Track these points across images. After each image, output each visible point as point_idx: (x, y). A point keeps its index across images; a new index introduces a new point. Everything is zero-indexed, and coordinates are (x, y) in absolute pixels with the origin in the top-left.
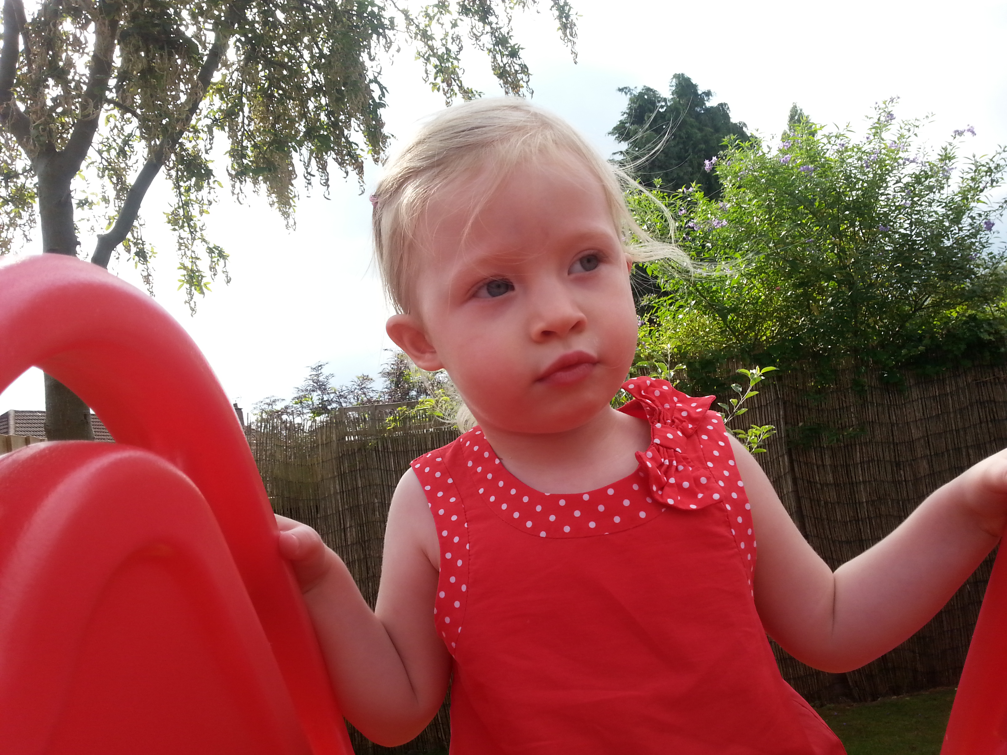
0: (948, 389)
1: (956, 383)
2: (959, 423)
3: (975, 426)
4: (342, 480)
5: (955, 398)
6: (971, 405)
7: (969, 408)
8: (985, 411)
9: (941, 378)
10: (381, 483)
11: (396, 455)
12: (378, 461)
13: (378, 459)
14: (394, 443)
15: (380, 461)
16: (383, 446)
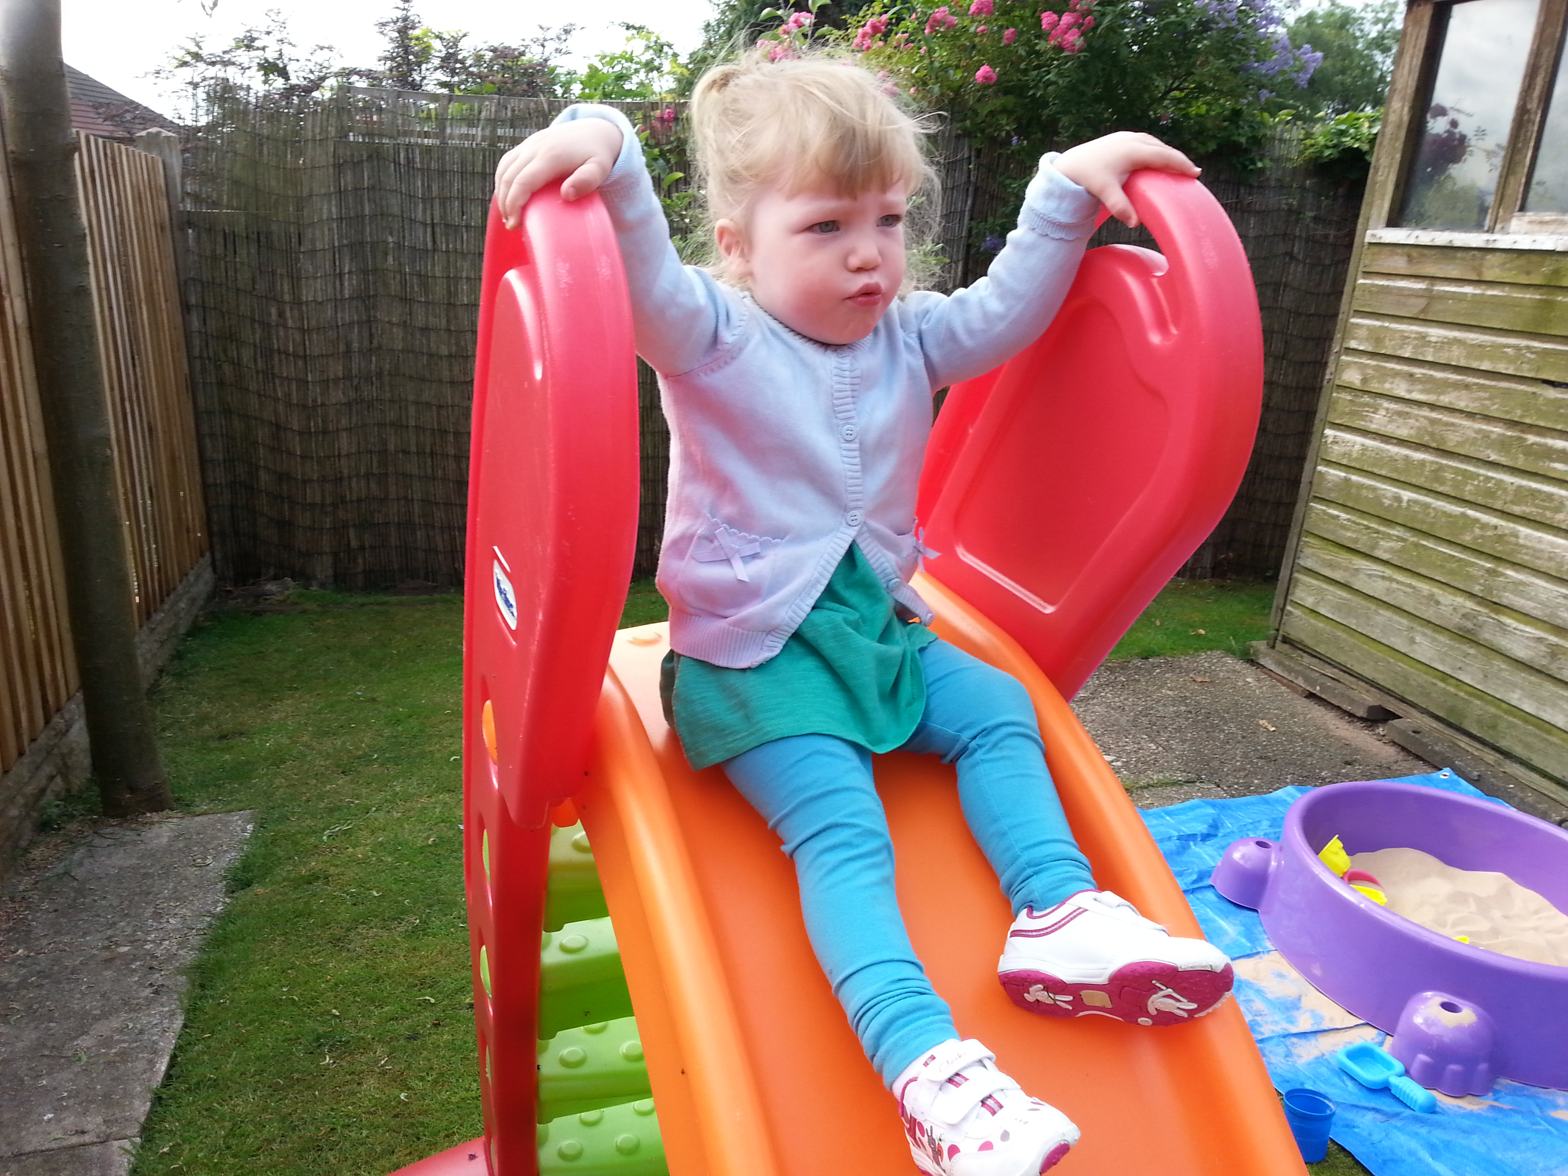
4: (341, 199)
10: (399, 213)
11: (426, 174)
12: (398, 179)
13: (398, 176)
14: (425, 155)
15: (400, 181)
16: (408, 158)
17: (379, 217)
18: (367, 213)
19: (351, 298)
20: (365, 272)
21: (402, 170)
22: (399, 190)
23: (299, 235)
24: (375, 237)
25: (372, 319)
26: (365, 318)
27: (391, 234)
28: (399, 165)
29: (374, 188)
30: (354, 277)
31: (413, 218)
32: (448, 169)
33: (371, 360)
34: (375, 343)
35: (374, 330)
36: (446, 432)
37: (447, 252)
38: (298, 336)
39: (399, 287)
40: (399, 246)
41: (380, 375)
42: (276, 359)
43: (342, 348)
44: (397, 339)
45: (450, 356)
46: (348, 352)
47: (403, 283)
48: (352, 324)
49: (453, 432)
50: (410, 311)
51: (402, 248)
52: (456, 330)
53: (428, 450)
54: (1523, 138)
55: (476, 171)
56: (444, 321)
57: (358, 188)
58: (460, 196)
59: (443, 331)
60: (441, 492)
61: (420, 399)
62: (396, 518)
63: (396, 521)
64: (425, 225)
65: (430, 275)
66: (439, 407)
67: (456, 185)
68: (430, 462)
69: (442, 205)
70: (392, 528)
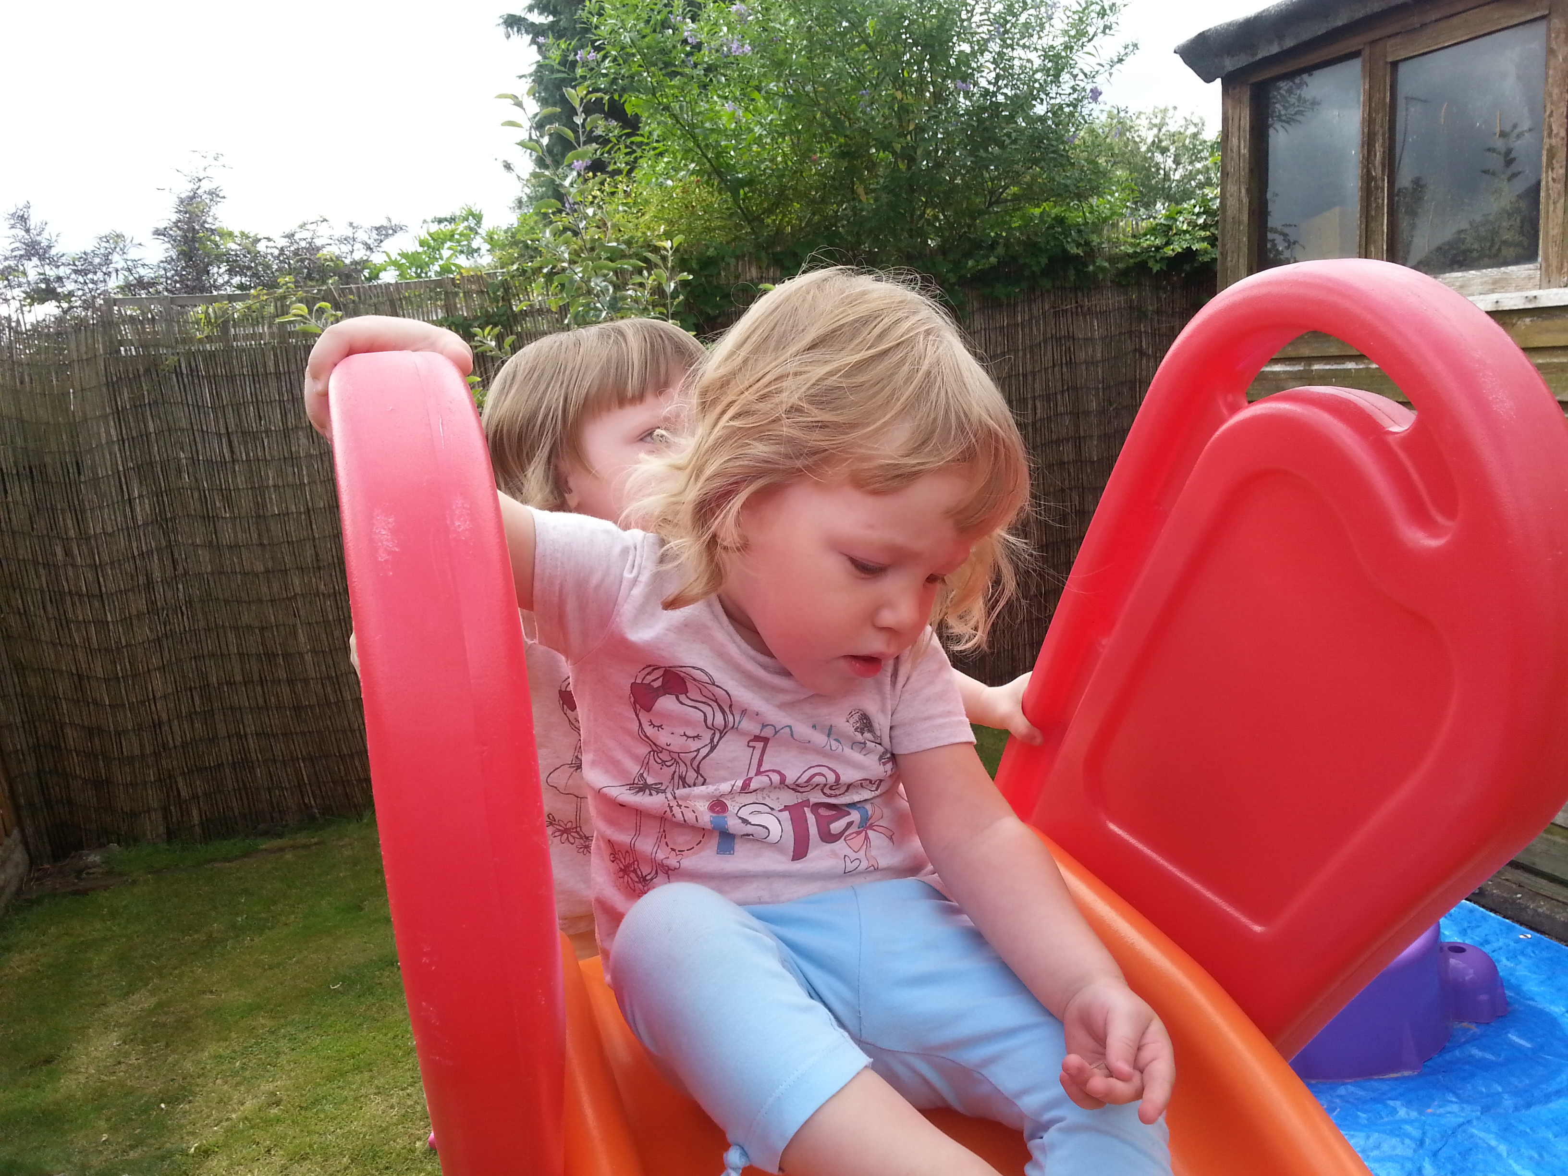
0: (1019, 318)
1: (1030, 310)
2: (1028, 365)
3: (1046, 369)
4: (119, 420)
5: (1027, 330)
6: (1045, 342)
7: (1042, 344)
8: (1061, 351)
9: (1012, 302)
10: (189, 427)
11: (213, 381)
12: (182, 390)
13: (182, 387)
14: (209, 362)
15: (185, 391)
16: (190, 367)
17: (166, 433)
18: (152, 430)
19: (146, 524)
20: (158, 494)
21: (186, 380)
22: (185, 402)
23: (77, 464)
24: (165, 455)
25: (173, 543)
26: (164, 544)
27: (182, 449)
28: (182, 374)
29: (156, 402)
30: (146, 501)
31: (205, 429)
32: (237, 373)
33: (177, 588)
34: (180, 570)
35: (176, 555)
36: (275, 655)
37: (248, 460)
38: (90, 576)
39: (198, 506)
40: (194, 461)
41: (189, 602)
42: (69, 602)
43: (142, 580)
44: (205, 561)
45: (267, 571)
46: (150, 585)
47: (203, 499)
48: (150, 552)
49: (282, 654)
50: (215, 530)
51: (196, 463)
52: (269, 544)
53: (256, 677)
54: (1374, 205)
55: (268, 372)
56: (255, 536)
57: (137, 405)
58: (254, 400)
59: (255, 547)
60: (277, 722)
61: (239, 623)
62: (230, 758)
63: (231, 761)
64: (220, 435)
65: (232, 488)
66: (262, 629)
67: (248, 389)
68: (261, 692)
69: (236, 412)
70: (227, 770)
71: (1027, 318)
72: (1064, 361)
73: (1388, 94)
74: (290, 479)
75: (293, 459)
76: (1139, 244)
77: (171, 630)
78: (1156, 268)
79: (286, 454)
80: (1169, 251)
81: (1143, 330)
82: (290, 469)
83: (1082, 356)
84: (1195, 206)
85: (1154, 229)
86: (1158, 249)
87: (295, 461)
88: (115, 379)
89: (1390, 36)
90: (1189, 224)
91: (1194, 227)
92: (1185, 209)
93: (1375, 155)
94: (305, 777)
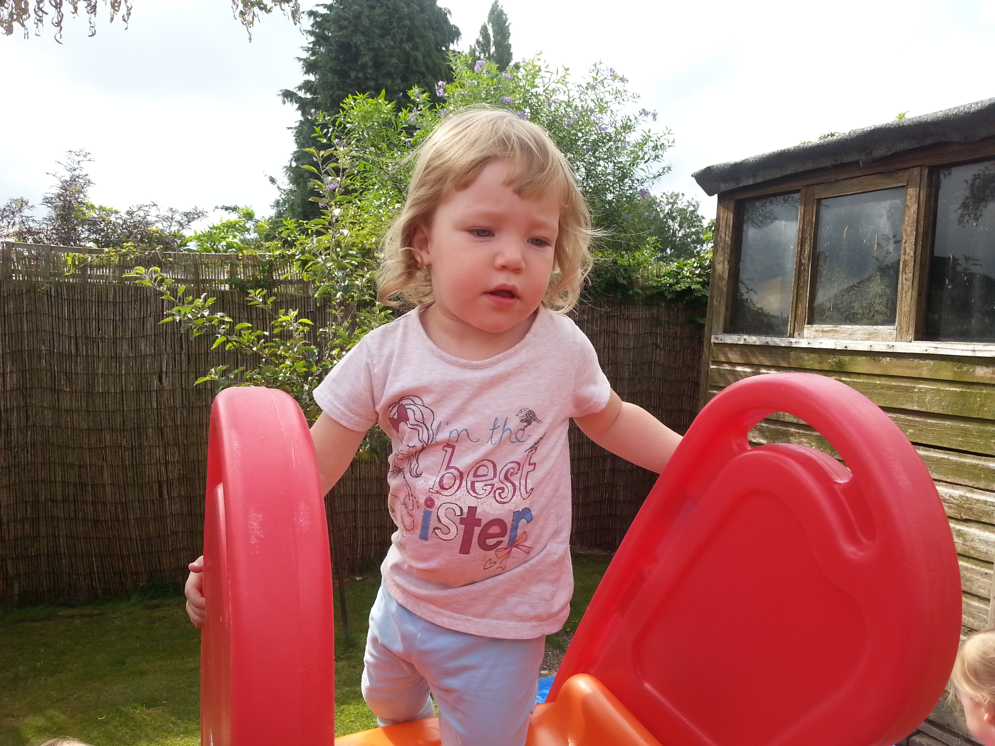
1: (593, 313)
4: (5, 321)
5: (590, 325)
6: (600, 333)
7: (598, 335)
8: (609, 340)
10: (50, 329)
11: (71, 303)
12: (50, 306)
13: (50, 304)
14: (70, 290)
15: (52, 307)
16: (57, 291)
17: (35, 333)
18: (25, 330)
19: (12, 390)
20: (23, 372)
21: (53, 300)
22: (50, 314)
24: (32, 347)
25: (28, 404)
26: (22, 404)
27: (44, 344)
28: (51, 296)
29: (31, 312)
30: (15, 375)
31: (61, 332)
32: (88, 299)
33: (27, 435)
34: (31, 422)
35: (29, 413)
36: (86, 485)
37: (87, 356)
39: (49, 381)
40: (51, 353)
41: (34, 445)
43: (4, 427)
44: (48, 418)
45: (89, 429)
47: (53, 379)
48: (12, 409)
49: (91, 485)
50: (58, 399)
51: (52, 353)
52: (93, 411)
53: (71, 498)
54: (802, 280)
55: (109, 300)
56: (84, 405)
57: (18, 313)
58: (97, 317)
59: (83, 412)
60: (81, 529)
61: (65, 461)
62: (46, 550)
63: (46, 553)
64: (70, 338)
65: (73, 372)
66: (80, 467)
67: (94, 310)
68: (73, 507)
69: (83, 324)
70: (43, 559)
71: (590, 318)
72: (611, 346)
73: (814, 217)
74: (113, 371)
75: (116, 358)
76: (660, 281)
77: (18, 462)
78: (669, 296)
79: (113, 355)
80: (678, 288)
81: (659, 332)
82: (114, 364)
83: (621, 344)
84: (694, 263)
85: (669, 273)
86: (671, 285)
87: (118, 359)
88: (6, 294)
89: (817, 184)
90: (690, 273)
91: (693, 275)
92: (689, 263)
93: (805, 251)
94: (95, 568)
